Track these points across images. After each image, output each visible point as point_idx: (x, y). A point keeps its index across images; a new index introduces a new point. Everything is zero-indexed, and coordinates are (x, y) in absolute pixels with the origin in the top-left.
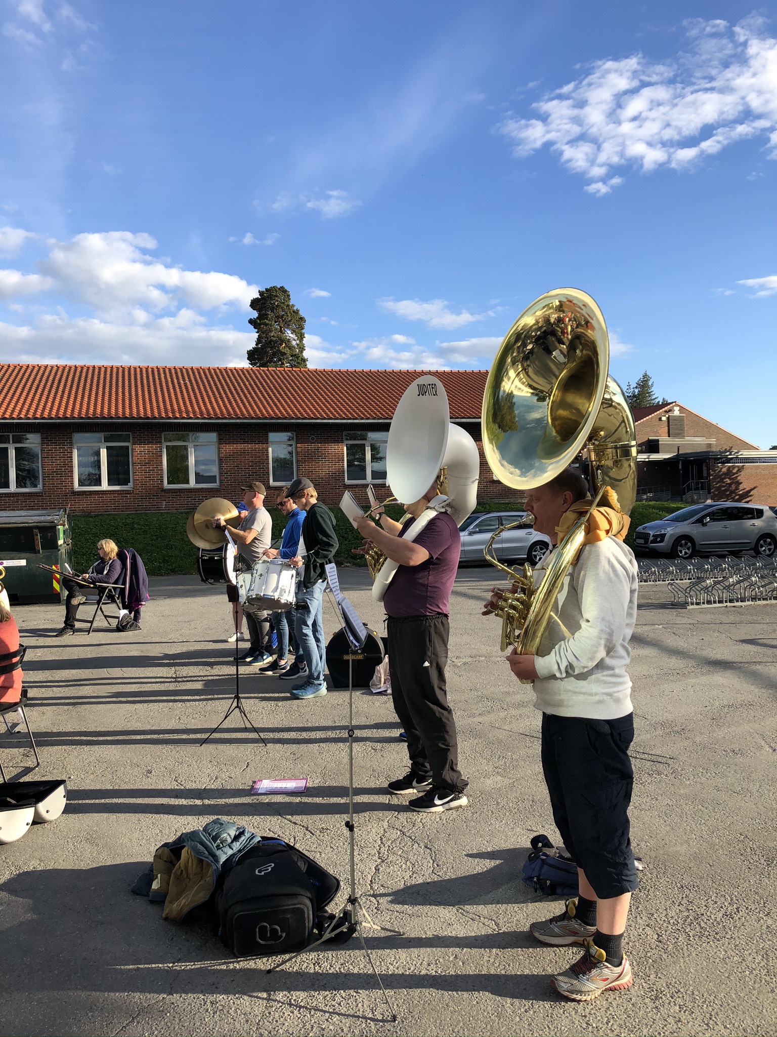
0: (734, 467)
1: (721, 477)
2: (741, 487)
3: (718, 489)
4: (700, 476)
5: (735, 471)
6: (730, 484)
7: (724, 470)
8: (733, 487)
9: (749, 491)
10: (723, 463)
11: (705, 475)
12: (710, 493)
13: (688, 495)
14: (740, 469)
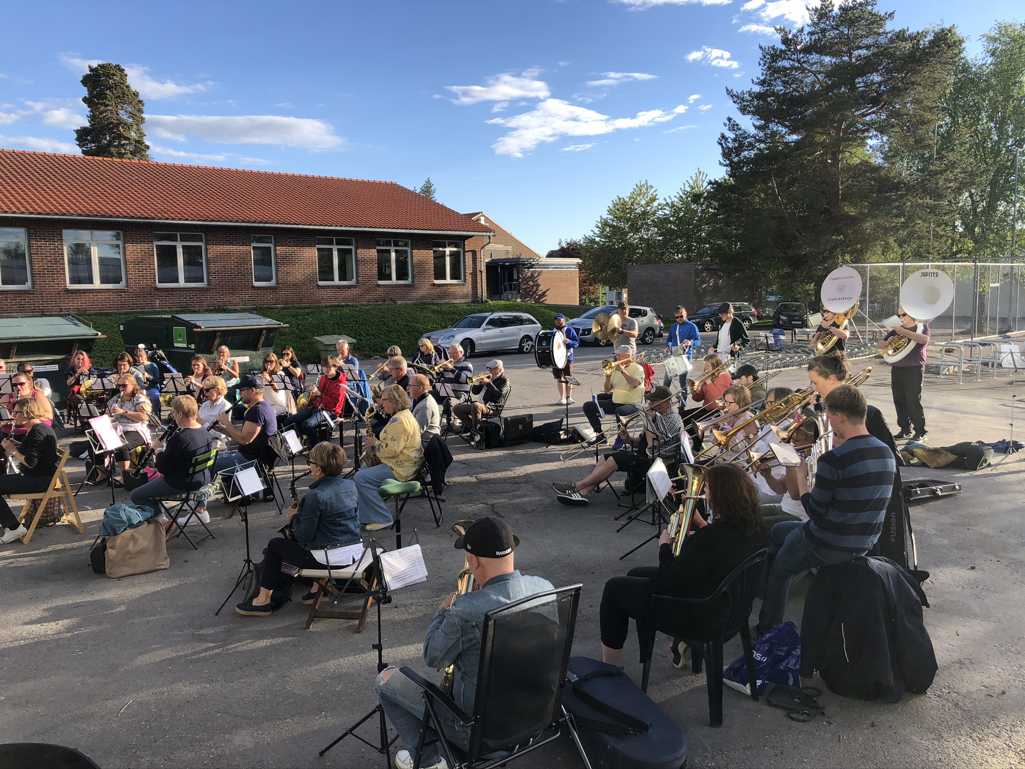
0: (535, 272)
1: (526, 280)
2: (540, 288)
3: (525, 290)
4: (511, 279)
5: (535, 275)
6: (533, 286)
7: (529, 274)
8: (535, 288)
9: (545, 292)
10: (529, 268)
11: (515, 277)
12: (519, 293)
13: (505, 294)
14: (540, 273)
